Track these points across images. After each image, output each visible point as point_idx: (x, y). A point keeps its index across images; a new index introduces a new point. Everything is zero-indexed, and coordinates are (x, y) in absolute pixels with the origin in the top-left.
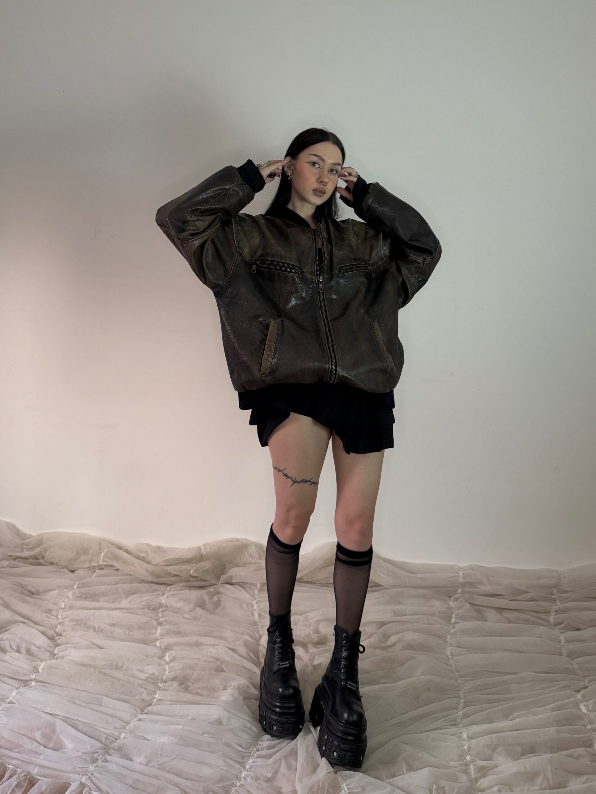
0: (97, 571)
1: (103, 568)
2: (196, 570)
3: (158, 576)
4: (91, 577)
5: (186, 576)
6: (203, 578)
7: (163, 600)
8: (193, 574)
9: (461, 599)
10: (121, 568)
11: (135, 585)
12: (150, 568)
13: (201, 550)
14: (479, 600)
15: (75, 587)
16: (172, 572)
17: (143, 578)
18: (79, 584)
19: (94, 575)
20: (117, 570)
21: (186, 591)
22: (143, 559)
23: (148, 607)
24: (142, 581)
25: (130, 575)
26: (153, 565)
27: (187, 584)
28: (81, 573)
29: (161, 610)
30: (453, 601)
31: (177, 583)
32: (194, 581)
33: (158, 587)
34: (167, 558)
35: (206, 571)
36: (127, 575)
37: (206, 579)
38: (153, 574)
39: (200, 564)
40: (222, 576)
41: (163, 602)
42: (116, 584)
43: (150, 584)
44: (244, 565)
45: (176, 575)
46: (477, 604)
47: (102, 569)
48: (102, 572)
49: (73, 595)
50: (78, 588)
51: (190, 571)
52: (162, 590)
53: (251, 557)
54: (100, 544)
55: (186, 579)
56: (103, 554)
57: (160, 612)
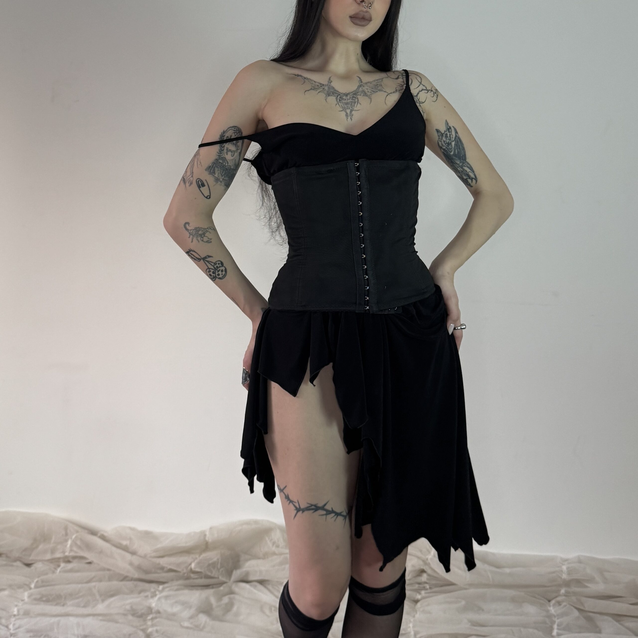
0: (62, 565)
1: (71, 560)
2: (199, 563)
3: (147, 572)
4: (54, 572)
5: (185, 571)
6: (209, 574)
7: (153, 603)
8: (195, 568)
9: (564, 604)
10: (95, 561)
11: (115, 584)
12: (136, 560)
13: (205, 535)
14: (589, 604)
15: (33, 586)
16: (166, 566)
17: (126, 574)
18: (37, 582)
19: (59, 570)
20: (90, 563)
21: (186, 591)
22: (125, 549)
23: (134, 613)
24: (125, 578)
25: (109, 570)
26: (141, 557)
27: (187, 582)
28: (39, 566)
29: (150, 617)
30: (554, 605)
31: (172, 580)
32: (196, 578)
33: (147, 585)
34: (159, 546)
35: (213, 565)
36: (104, 569)
37: (212, 575)
38: (139, 568)
39: (204, 555)
40: (234, 572)
41: (153, 605)
42: (89, 582)
43: (135, 583)
44: (265, 556)
45: (171, 570)
46: (587, 609)
47: (69, 562)
48: (70, 566)
49: (29, 597)
50: (36, 587)
51: (190, 564)
52: (153, 590)
53: (275, 545)
54: (66, 528)
55: (186, 575)
56: (69, 542)
57: (150, 620)
